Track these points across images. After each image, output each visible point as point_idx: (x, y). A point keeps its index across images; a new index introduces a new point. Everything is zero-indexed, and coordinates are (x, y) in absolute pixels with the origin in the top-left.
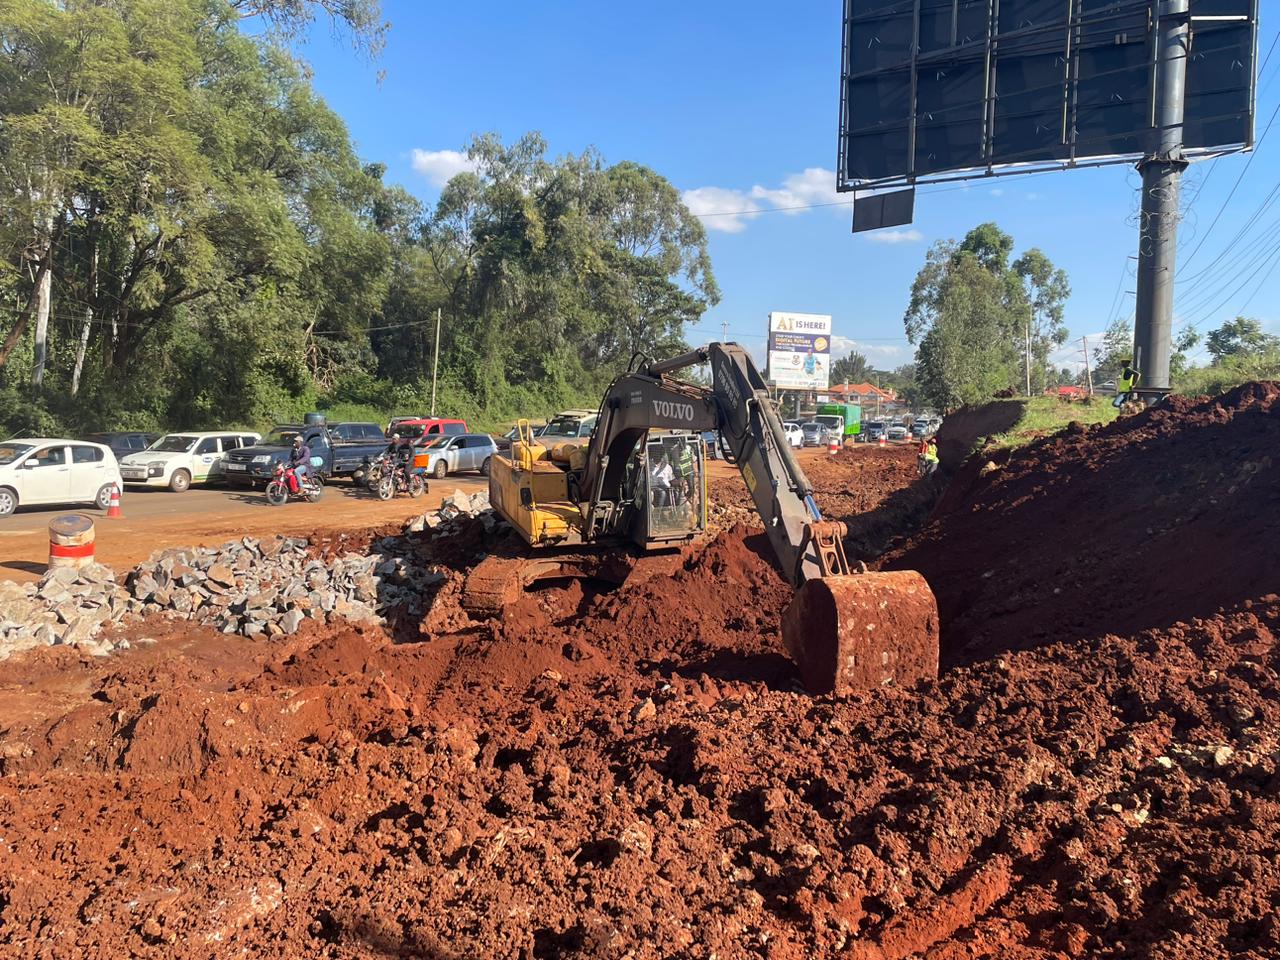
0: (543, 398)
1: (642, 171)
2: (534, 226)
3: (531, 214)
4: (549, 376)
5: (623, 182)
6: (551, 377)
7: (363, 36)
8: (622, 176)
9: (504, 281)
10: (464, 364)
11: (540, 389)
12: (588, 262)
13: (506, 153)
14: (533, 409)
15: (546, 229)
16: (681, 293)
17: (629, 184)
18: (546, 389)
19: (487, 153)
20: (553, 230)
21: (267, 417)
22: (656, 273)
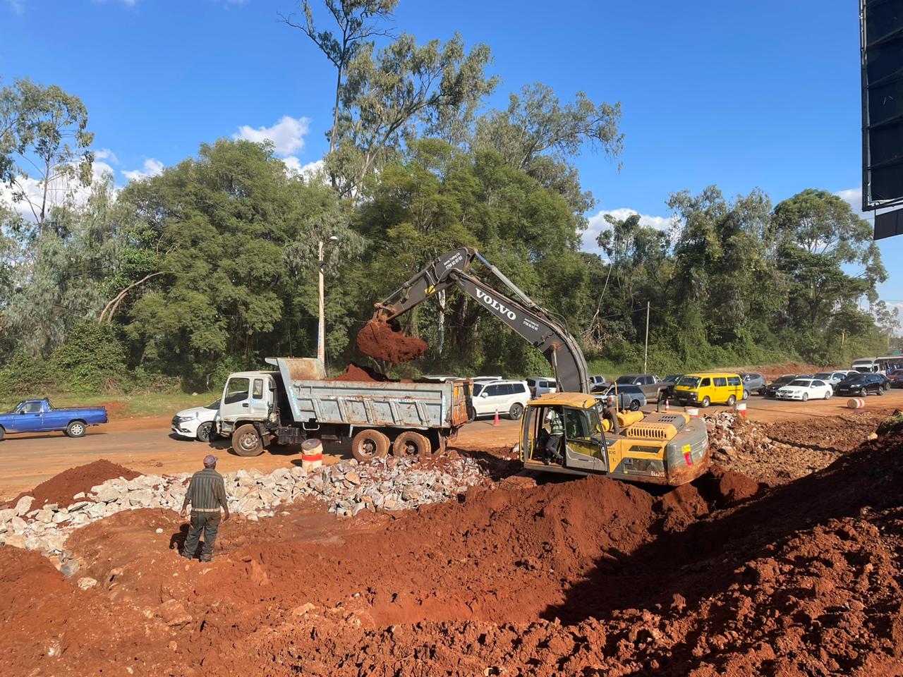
0: (734, 353)
1: (821, 195)
2: (712, 245)
3: (711, 238)
4: (739, 339)
5: (804, 204)
6: (741, 339)
7: (608, 146)
8: (804, 200)
9: (693, 281)
10: (671, 334)
11: (733, 348)
12: (753, 264)
13: (693, 201)
14: (726, 361)
15: (723, 246)
16: (845, 276)
17: (808, 205)
18: (737, 347)
19: (681, 203)
20: (727, 246)
21: (536, 371)
22: (825, 265)
